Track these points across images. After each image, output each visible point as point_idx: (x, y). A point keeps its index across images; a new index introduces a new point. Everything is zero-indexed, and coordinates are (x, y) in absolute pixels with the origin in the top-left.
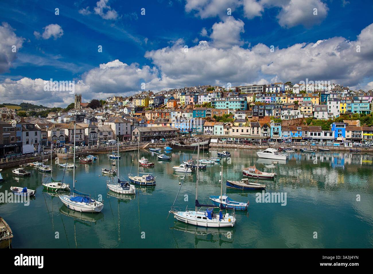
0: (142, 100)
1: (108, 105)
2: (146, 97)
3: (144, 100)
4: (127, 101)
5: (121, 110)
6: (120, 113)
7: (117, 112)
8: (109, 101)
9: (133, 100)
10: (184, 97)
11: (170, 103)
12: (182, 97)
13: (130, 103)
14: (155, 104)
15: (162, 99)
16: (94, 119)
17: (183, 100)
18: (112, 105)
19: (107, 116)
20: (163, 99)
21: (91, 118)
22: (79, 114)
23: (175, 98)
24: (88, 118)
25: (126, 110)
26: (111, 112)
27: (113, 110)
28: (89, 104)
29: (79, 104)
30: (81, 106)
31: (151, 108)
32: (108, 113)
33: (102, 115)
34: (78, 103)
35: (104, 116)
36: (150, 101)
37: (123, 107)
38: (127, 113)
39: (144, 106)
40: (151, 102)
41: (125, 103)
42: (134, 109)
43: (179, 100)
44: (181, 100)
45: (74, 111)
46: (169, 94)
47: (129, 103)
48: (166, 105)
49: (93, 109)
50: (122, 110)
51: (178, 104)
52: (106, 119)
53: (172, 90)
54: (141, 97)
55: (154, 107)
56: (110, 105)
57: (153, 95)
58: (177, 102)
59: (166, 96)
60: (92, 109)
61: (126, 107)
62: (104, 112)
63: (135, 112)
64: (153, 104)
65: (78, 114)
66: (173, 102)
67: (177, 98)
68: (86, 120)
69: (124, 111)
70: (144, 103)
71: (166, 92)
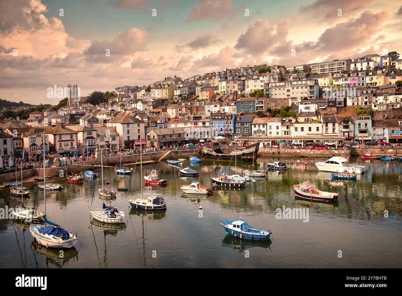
0: (164, 90)
1: (116, 99)
2: (170, 85)
4: (143, 92)
5: (133, 106)
6: (132, 109)
7: (128, 108)
8: (118, 93)
10: (224, 83)
11: (204, 92)
12: (221, 84)
13: (147, 94)
14: (183, 96)
15: (192, 87)
16: (93, 120)
17: (223, 88)
18: (122, 98)
19: (112, 114)
20: (194, 88)
21: (90, 117)
22: (74, 113)
23: (212, 85)
24: (85, 118)
25: (140, 106)
26: (119, 109)
27: (123, 105)
31: (176, 101)
32: (114, 111)
33: (106, 114)
35: (109, 115)
36: (175, 91)
37: (136, 101)
38: (141, 110)
39: (168, 98)
40: (177, 93)
41: (140, 95)
42: (151, 104)
43: (216, 88)
44: (220, 88)
45: (67, 109)
46: (203, 80)
47: (145, 95)
48: (198, 96)
49: (94, 104)
50: (135, 105)
52: (112, 118)
53: (209, 74)
54: (163, 86)
55: (182, 99)
56: (119, 98)
57: (180, 83)
58: (215, 92)
59: (199, 82)
60: (92, 105)
61: (140, 101)
62: (109, 109)
63: (153, 108)
64: (180, 96)
65: (72, 113)
66: (208, 92)
67: (215, 85)
68: (83, 121)
69: (138, 108)
70: (168, 94)
71: (200, 78)
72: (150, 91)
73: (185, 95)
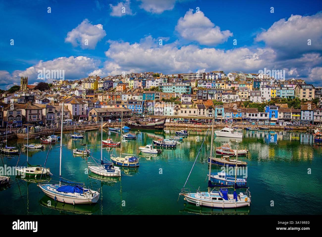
0: (91, 84)
1: (56, 88)
2: (95, 81)
3: (94, 83)
4: (76, 84)
5: (71, 93)
6: (71, 95)
7: (68, 94)
8: (55, 85)
9: (82, 83)
10: (133, 82)
11: (120, 86)
12: (131, 82)
13: (79, 86)
14: (105, 88)
15: (110, 83)
16: (46, 101)
17: (132, 84)
18: (61, 87)
19: (58, 98)
20: (112, 83)
21: (43, 99)
22: (28, 96)
23: (123, 82)
24: (40, 99)
25: (77, 93)
26: (61, 94)
27: (63, 92)
28: (36, 86)
29: (26, 87)
30: (28, 88)
31: (101, 91)
32: (59, 95)
33: (53, 97)
34: (24, 85)
35: (55, 98)
36: (99, 85)
37: (74, 90)
38: (78, 95)
39: (93, 89)
40: (100, 86)
41: (74, 86)
42: (85, 92)
43: (127, 84)
44: (130, 84)
45: (21, 93)
46: (116, 78)
47: (78, 86)
48: (116, 89)
49: (42, 91)
50: (73, 92)
51: (126, 87)
52: (58, 100)
53: (118, 75)
54: (90, 81)
55: (104, 90)
56: (58, 87)
57: (101, 80)
58: (126, 86)
59: (114, 80)
60: (40, 91)
61: (77, 90)
62: (54, 94)
63: (87, 94)
64: (103, 88)
65: (26, 95)
66: (122, 86)
67: (125, 82)
68: (38, 101)
69: (75, 94)
70: (93, 86)
71: (114, 77)
72: (81, 84)
73: (106, 88)
